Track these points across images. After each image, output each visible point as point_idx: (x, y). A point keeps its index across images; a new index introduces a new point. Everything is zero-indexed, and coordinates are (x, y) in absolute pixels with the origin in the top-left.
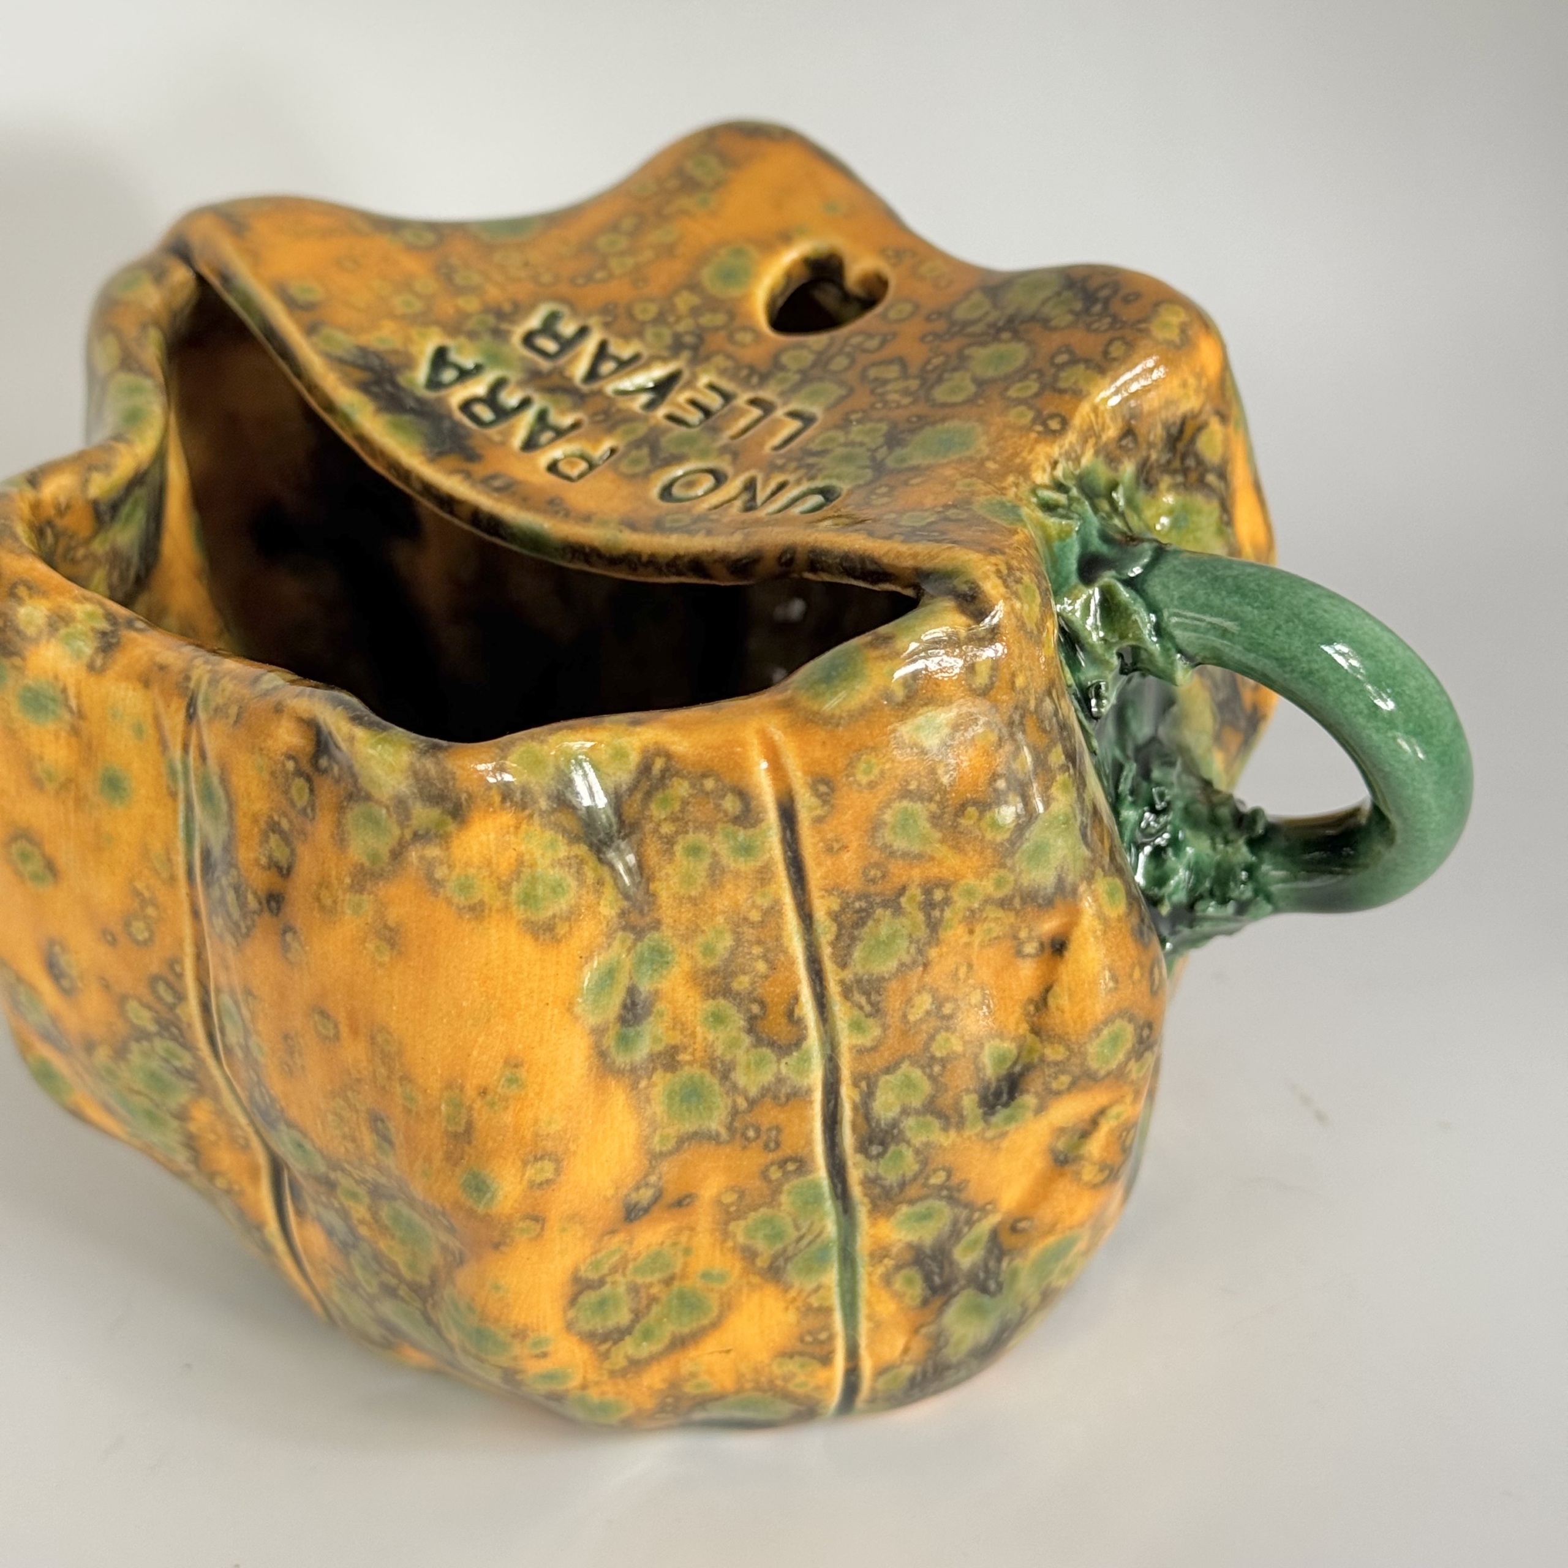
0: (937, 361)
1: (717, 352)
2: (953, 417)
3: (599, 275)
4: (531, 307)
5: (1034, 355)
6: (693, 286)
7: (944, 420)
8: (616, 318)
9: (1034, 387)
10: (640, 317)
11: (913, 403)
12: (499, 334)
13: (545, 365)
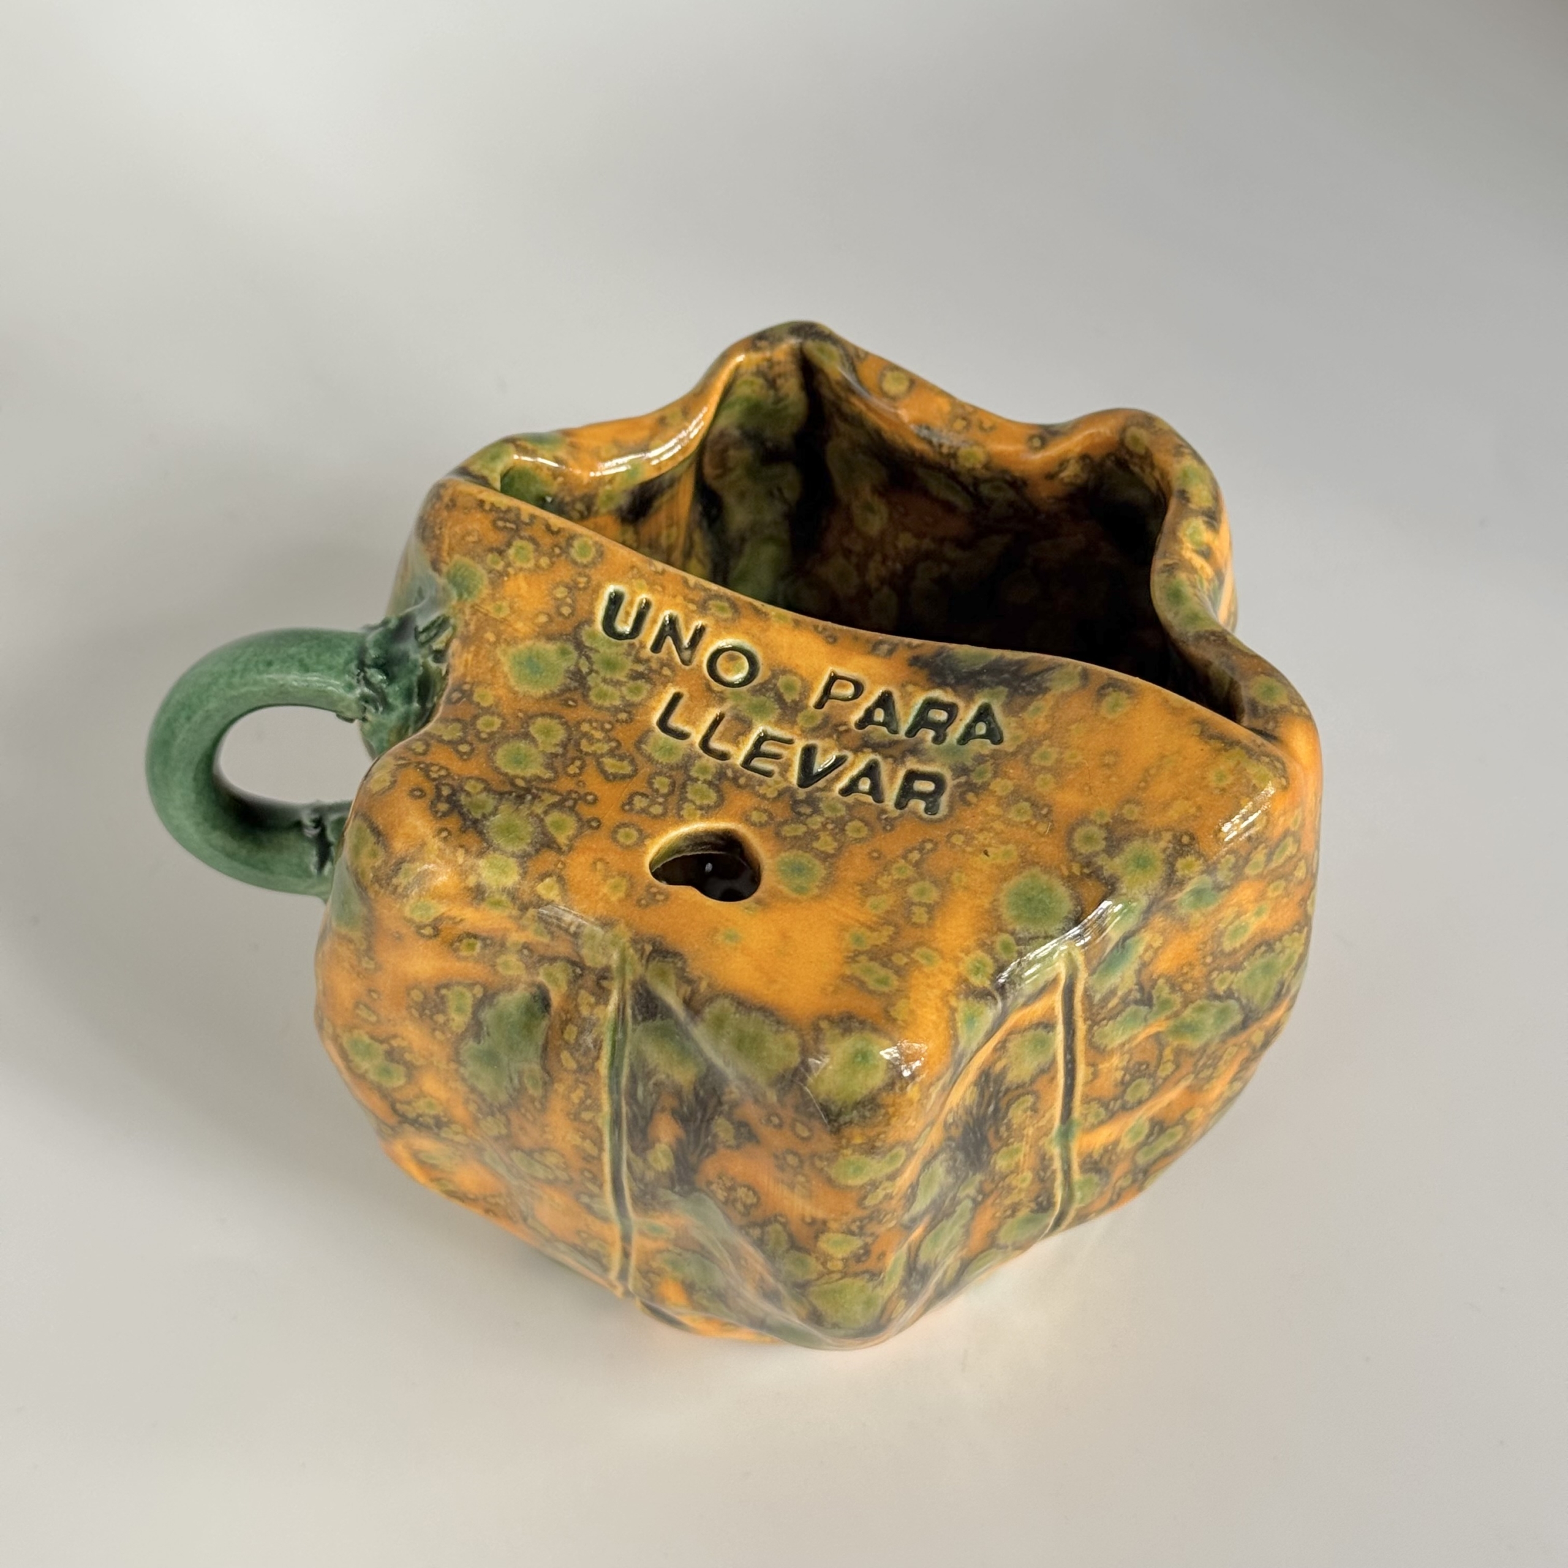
0: (573, 769)
1: (775, 799)
2: (538, 700)
3: (915, 856)
4: (951, 808)
5: (490, 758)
6: (825, 857)
7: (545, 698)
8: (879, 818)
9: (480, 723)
10: (857, 823)
11: (578, 724)
12: (961, 770)
13: (912, 764)
